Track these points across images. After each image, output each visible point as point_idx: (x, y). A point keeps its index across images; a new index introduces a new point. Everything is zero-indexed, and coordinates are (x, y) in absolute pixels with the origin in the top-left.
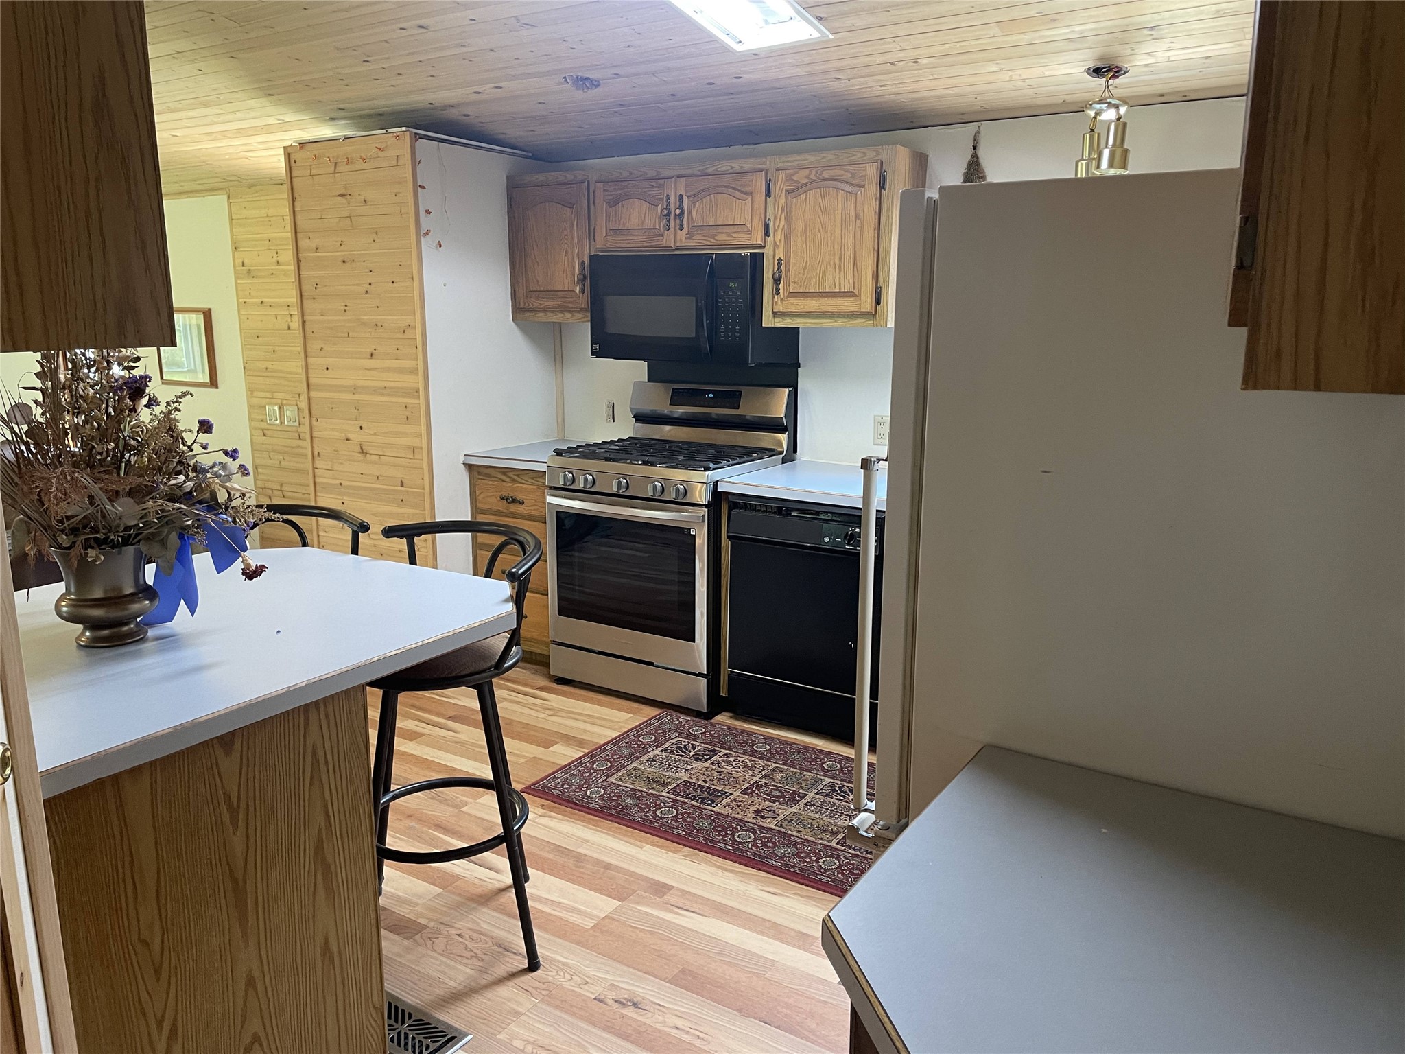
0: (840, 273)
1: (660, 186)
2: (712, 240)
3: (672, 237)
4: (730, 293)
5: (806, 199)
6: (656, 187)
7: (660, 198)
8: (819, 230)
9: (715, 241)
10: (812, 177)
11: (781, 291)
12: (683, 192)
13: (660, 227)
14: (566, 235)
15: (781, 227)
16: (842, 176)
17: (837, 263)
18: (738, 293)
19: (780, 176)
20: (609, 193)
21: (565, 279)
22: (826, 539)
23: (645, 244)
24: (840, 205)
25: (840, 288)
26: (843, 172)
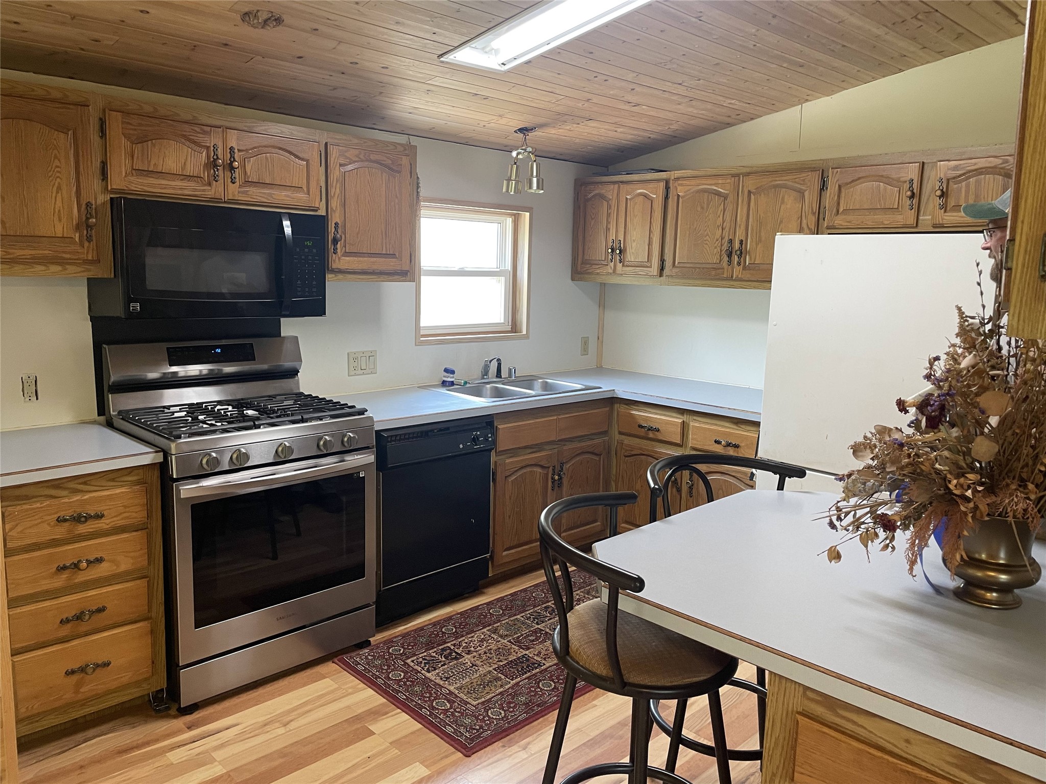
0: (386, 239)
1: (204, 132)
2: (269, 198)
3: (221, 189)
4: (306, 250)
5: (357, 174)
6: (200, 133)
7: (206, 146)
8: (369, 202)
9: (272, 199)
10: (362, 157)
11: (339, 251)
12: (234, 145)
13: (204, 176)
14: (57, 167)
15: (336, 195)
16: (385, 161)
17: (384, 231)
18: (314, 251)
19: (335, 150)
20: (133, 127)
21: (56, 222)
22: (461, 446)
23: (186, 192)
24: (384, 185)
25: (386, 251)
26: (385, 159)
